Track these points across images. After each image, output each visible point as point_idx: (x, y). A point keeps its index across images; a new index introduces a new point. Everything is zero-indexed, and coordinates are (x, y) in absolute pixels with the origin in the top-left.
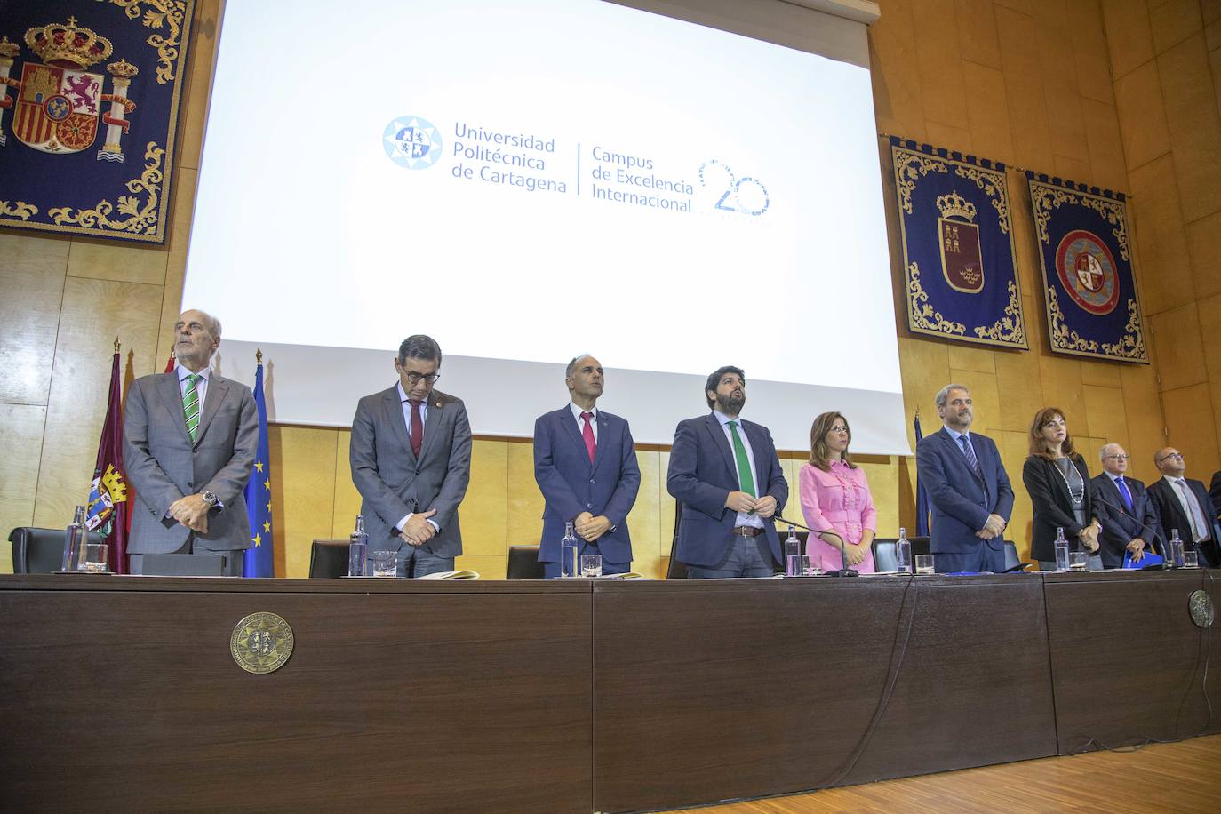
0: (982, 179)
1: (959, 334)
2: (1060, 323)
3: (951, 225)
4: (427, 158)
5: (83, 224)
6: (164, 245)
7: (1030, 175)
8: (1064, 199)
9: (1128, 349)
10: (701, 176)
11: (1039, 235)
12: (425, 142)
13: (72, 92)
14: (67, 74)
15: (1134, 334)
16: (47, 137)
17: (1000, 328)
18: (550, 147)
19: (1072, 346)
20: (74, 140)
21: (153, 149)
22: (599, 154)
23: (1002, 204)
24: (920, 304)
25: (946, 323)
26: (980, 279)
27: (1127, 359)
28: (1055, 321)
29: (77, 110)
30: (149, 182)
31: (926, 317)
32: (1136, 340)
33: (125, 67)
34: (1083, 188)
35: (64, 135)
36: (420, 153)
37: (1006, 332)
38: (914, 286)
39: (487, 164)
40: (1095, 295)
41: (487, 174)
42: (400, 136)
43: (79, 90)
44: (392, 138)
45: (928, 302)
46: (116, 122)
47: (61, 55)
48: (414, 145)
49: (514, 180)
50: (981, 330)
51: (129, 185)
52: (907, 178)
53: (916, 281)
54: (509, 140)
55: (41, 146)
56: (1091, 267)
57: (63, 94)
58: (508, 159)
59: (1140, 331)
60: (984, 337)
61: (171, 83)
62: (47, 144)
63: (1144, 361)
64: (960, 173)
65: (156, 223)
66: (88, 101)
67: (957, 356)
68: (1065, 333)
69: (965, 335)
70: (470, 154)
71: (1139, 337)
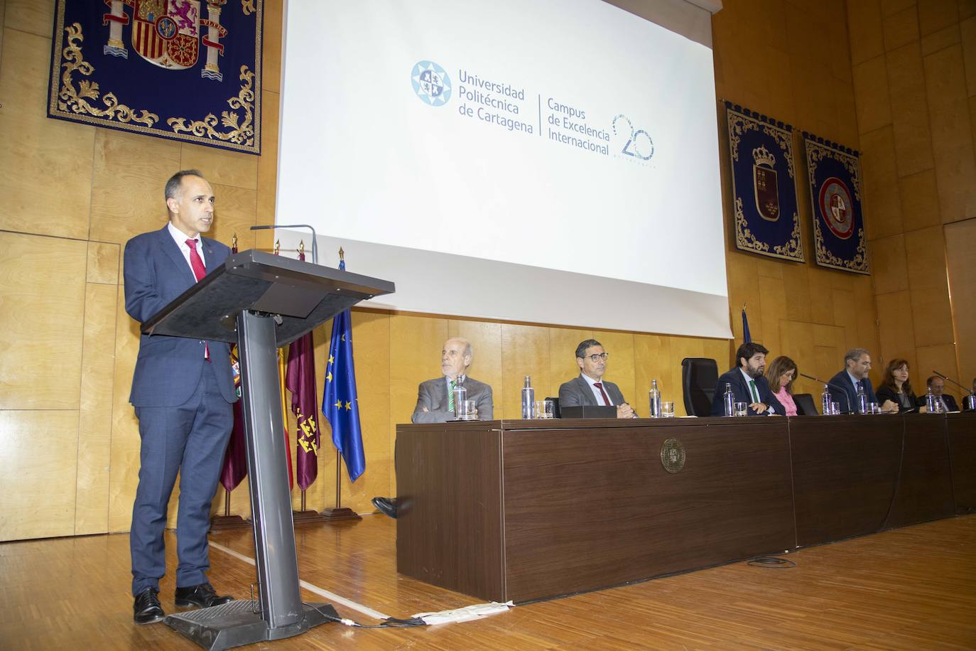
0: (779, 136)
2: (822, 245)
3: (762, 170)
4: (441, 97)
5: (196, 133)
6: (259, 154)
7: (805, 134)
8: (824, 153)
9: (859, 264)
10: (614, 127)
11: (810, 179)
12: (440, 84)
13: (176, 14)
15: (862, 254)
16: (160, 54)
17: (789, 247)
18: (521, 95)
19: (828, 261)
20: (182, 57)
21: (246, 72)
22: (552, 105)
23: (789, 156)
24: (743, 228)
25: (758, 243)
26: (777, 211)
27: (856, 271)
28: (819, 243)
29: (181, 31)
30: (245, 100)
31: (747, 238)
32: (863, 258)
34: (835, 146)
35: (173, 54)
36: (437, 93)
38: (739, 214)
39: (481, 105)
40: (841, 224)
41: (483, 114)
42: (423, 77)
43: (182, 13)
44: (417, 78)
45: (747, 228)
46: (213, 45)
48: (433, 85)
49: (500, 120)
50: (778, 248)
51: (230, 101)
52: (736, 134)
53: (740, 212)
54: (495, 87)
55: (157, 62)
56: (839, 204)
57: (168, 15)
58: (495, 103)
59: (865, 251)
60: (779, 253)
61: (254, 14)
62: (161, 59)
63: (867, 273)
64: (766, 131)
65: (253, 136)
66: (190, 24)
67: (762, 267)
68: (824, 252)
69: (768, 252)
70: (470, 96)
71: (865, 256)
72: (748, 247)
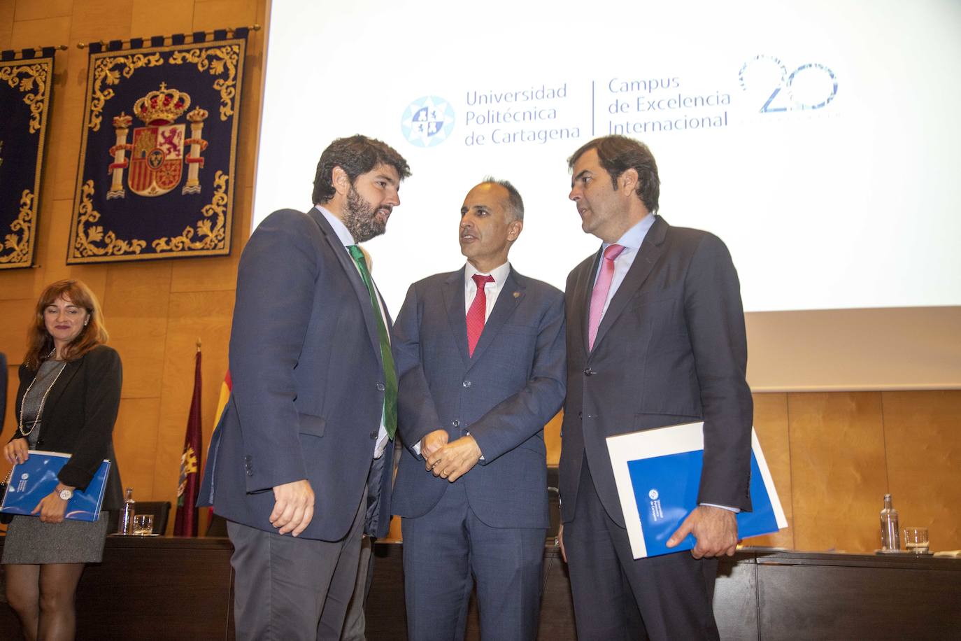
4: (441, 134)
5: (175, 249)
6: (231, 256)
12: (440, 118)
13: (165, 143)
14: (161, 129)
16: (150, 183)
18: (561, 93)
20: (167, 182)
21: (220, 177)
22: (616, 85)
29: (168, 157)
30: (218, 205)
33: (200, 113)
35: (161, 180)
36: (435, 130)
39: (497, 126)
41: (499, 136)
42: (416, 118)
43: (169, 141)
44: (409, 121)
46: (194, 161)
47: (155, 117)
48: (429, 123)
49: (525, 137)
51: (204, 210)
54: (520, 96)
55: (146, 193)
57: (158, 147)
58: (519, 117)
61: (231, 118)
62: (150, 190)
65: (224, 238)
66: (175, 147)
70: (481, 120)
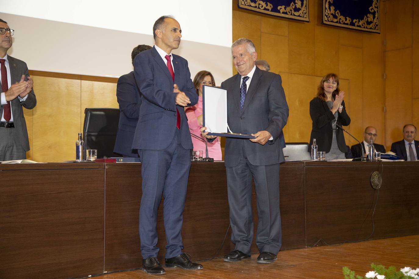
1: (268, 10)
2: (330, 4)
9: (369, 23)
15: (374, 14)
17: (294, 7)
19: (335, 20)
25: (261, 2)
27: (367, 30)
28: (327, 4)
32: (374, 17)
37: (297, 10)
50: (282, 8)
59: (377, 11)
60: (283, 13)
63: (377, 31)
67: (266, 25)
68: (332, 11)
69: (272, 11)
71: (376, 15)
72: (250, 6)
